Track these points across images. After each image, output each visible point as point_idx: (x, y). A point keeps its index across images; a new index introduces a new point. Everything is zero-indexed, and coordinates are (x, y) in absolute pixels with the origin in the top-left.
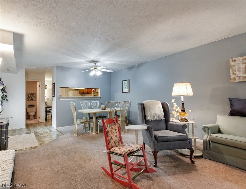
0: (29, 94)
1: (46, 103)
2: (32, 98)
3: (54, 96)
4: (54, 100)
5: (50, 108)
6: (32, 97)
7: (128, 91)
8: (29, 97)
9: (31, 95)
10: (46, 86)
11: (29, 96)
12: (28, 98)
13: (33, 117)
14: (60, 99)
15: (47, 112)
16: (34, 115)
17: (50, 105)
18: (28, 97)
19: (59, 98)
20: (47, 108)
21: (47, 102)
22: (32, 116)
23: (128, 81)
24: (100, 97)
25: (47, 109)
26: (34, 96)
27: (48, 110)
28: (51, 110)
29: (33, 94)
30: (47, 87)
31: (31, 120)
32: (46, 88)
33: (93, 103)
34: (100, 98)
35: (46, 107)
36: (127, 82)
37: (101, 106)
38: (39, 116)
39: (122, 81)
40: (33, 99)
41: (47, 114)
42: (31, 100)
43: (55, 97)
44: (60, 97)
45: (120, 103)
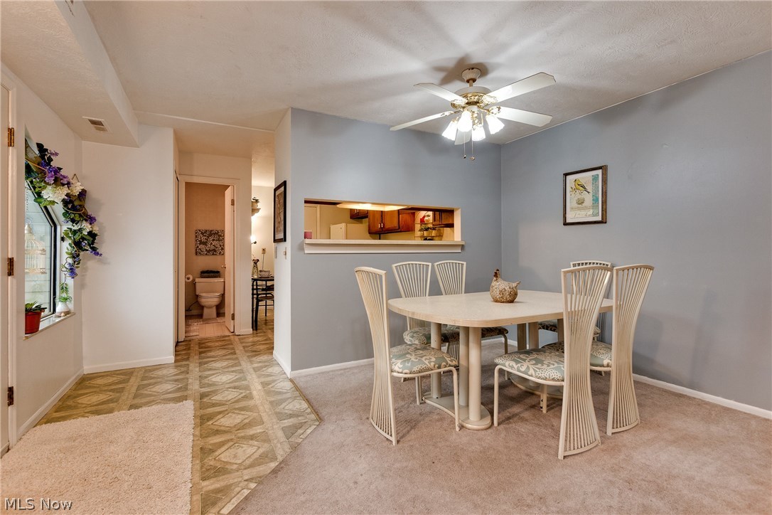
0: (202, 233)
1: (255, 263)
2: (212, 247)
3: (280, 236)
4: (281, 253)
5: (269, 283)
6: (213, 243)
7: (599, 218)
8: (201, 243)
9: (210, 235)
10: (257, 201)
11: (203, 239)
12: (202, 246)
13: (214, 310)
14: (306, 252)
15: (258, 295)
16: (216, 303)
17: (269, 272)
18: (200, 241)
19: (301, 248)
20: (259, 283)
21: (258, 260)
22: (210, 307)
23: (599, 172)
24: (463, 243)
25: (257, 285)
26: (219, 240)
27: (263, 290)
28: (271, 288)
29: (217, 233)
30: (259, 205)
31: (207, 321)
32: (254, 210)
33: (446, 268)
34: (463, 247)
35: (256, 277)
36: (595, 178)
37: (494, 283)
38: (232, 313)
39: (562, 177)
40: (215, 251)
41: (260, 303)
42: (209, 251)
43: (284, 240)
44: (308, 241)
45: (621, 272)
